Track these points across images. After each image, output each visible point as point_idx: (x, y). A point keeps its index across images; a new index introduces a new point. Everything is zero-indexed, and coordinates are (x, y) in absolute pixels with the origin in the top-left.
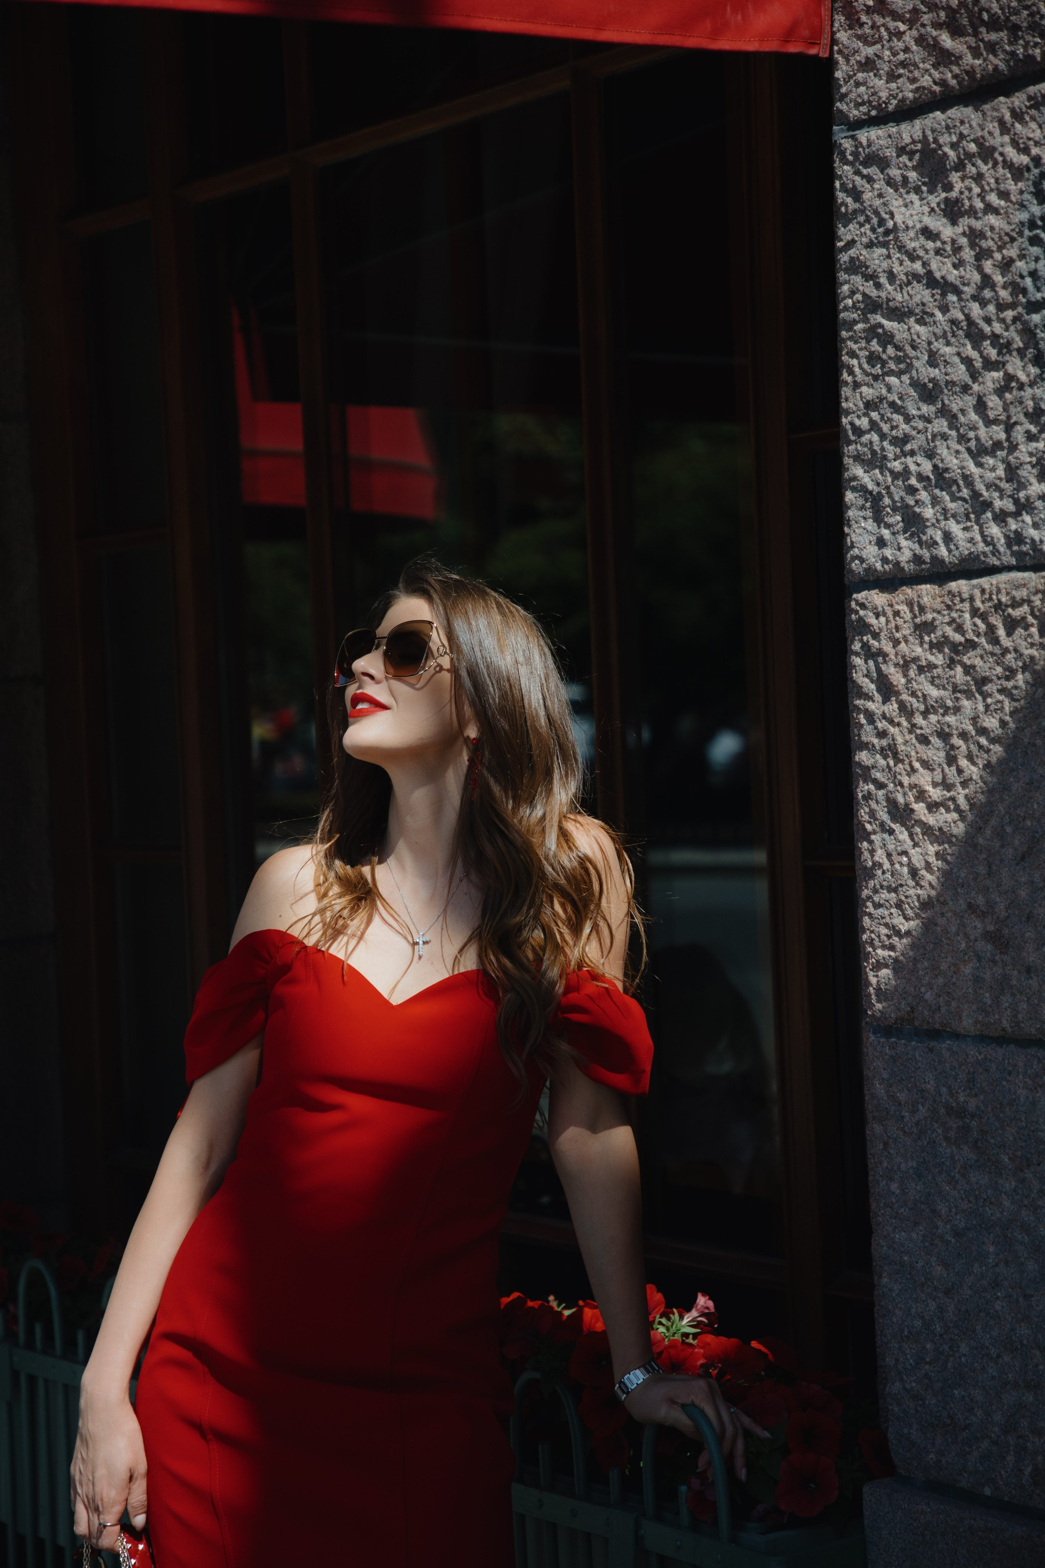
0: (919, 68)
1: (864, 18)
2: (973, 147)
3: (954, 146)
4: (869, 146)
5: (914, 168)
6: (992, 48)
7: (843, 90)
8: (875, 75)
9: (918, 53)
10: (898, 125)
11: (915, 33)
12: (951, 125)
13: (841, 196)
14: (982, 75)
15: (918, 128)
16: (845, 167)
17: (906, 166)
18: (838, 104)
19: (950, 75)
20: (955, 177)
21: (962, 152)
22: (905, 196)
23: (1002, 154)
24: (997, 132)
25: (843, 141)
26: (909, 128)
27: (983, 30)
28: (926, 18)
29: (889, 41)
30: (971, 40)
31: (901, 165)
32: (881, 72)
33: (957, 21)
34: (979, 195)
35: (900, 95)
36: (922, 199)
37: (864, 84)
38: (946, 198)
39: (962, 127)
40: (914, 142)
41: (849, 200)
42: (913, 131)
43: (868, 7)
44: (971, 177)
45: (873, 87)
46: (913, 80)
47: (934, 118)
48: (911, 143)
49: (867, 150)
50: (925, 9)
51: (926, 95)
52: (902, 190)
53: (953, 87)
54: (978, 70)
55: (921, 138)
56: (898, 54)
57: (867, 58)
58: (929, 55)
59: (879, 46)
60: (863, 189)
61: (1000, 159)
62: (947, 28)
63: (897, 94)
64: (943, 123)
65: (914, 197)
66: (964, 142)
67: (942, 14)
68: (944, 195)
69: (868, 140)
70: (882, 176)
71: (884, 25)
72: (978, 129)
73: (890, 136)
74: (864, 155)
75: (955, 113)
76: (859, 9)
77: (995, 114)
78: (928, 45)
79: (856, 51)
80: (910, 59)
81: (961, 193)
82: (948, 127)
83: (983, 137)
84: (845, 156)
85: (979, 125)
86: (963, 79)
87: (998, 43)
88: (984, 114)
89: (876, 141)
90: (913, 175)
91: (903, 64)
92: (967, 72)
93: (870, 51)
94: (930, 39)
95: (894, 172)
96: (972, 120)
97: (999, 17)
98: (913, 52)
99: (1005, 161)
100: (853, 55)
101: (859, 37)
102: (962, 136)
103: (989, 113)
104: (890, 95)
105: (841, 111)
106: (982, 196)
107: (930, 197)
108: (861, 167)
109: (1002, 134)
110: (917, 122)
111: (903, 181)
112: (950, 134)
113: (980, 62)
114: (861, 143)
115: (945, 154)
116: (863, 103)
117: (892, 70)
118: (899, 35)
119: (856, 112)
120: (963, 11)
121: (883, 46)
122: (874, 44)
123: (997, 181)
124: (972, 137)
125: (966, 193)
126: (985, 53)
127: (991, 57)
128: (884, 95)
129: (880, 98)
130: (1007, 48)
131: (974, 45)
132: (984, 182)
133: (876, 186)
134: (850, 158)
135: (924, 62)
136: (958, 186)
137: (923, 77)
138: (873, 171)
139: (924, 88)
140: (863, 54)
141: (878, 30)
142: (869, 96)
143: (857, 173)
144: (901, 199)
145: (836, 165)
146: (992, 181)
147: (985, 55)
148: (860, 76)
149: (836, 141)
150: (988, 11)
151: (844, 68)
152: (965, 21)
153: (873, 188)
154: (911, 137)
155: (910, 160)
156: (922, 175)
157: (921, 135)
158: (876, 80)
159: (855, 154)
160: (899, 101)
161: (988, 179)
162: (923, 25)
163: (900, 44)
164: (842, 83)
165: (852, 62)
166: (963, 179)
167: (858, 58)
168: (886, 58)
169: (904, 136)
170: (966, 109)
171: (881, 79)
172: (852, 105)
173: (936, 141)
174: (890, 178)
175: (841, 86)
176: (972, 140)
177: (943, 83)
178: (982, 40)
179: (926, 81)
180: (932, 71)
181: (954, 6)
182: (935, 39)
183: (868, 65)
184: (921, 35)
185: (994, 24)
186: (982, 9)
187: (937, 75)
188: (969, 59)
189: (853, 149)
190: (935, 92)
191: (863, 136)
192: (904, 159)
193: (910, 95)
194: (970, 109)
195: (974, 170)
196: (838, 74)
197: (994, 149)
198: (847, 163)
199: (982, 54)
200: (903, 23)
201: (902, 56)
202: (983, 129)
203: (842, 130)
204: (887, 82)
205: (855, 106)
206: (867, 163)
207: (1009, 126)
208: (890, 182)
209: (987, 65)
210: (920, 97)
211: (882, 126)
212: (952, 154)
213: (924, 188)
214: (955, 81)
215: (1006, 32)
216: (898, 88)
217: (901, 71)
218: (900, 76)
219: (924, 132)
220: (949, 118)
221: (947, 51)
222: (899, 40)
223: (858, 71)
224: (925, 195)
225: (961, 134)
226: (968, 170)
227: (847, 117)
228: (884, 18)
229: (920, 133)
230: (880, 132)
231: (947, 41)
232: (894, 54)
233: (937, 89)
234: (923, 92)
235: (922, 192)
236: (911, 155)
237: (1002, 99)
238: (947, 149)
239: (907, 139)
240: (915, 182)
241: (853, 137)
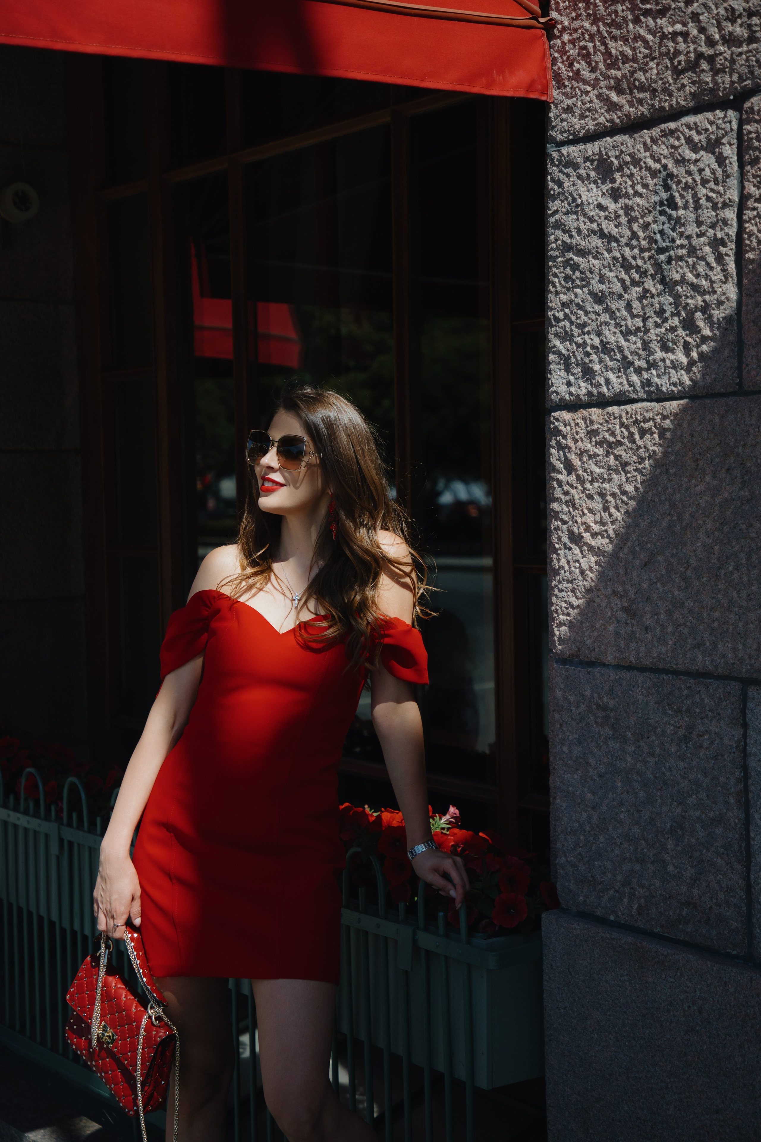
0: (598, 112)
1: (566, 83)
2: (628, 158)
3: (617, 157)
4: (568, 156)
5: (594, 169)
6: (641, 102)
7: (554, 124)
8: (572, 116)
9: (597, 103)
10: (585, 145)
11: (596, 92)
12: (616, 145)
13: (551, 184)
14: (635, 117)
15: (596, 146)
16: (554, 168)
17: (589, 168)
18: (550, 132)
19: (616, 117)
20: (617, 175)
21: (622, 161)
22: (588, 185)
23: (645, 163)
24: (642, 150)
25: (553, 153)
26: (591, 146)
27: (636, 91)
28: (603, 84)
29: (581, 96)
30: (629, 97)
31: (586, 168)
32: (576, 114)
33: (621, 86)
34: (631, 186)
35: (587, 128)
36: (597, 187)
37: (566, 120)
38: (612, 187)
39: (622, 147)
40: (594, 154)
41: (556, 187)
42: (593, 148)
43: (569, 77)
44: (627, 175)
45: (571, 122)
46: (595, 119)
47: (606, 141)
48: (592, 155)
49: (566, 159)
50: (602, 79)
51: (602, 128)
52: (586, 182)
53: (617, 124)
54: (632, 114)
55: (598, 152)
56: (586, 104)
57: (568, 106)
58: (604, 105)
59: (575, 99)
60: (564, 181)
61: (644, 165)
62: (615, 89)
63: (585, 127)
64: (611, 144)
65: (593, 186)
66: (623, 155)
67: (612, 82)
68: (610, 185)
69: (567, 153)
70: (575, 174)
71: (578, 87)
72: (631, 148)
73: (580, 151)
74: (565, 161)
75: (618, 138)
76: (564, 78)
77: (641, 140)
78: (604, 99)
79: (562, 102)
80: (593, 107)
81: (621, 184)
82: (614, 146)
83: (634, 153)
84: (554, 162)
85: (632, 146)
86: (624, 119)
87: (644, 99)
88: (635, 139)
89: (572, 153)
90: (593, 174)
91: (589, 110)
92: (626, 115)
93: (570, 102)
94: (605, 96)
95: (582, 172)
96: (628, 142)
97: (645, 84)
98: (594, 103)
99: (646, 167)
100: (560, 104)
101: (563, 94)
102: (622, 152)
103: (638, 139)
104: (581, 127)
105: (552, 136)
106: (632, 187)
107: (602, 187)
108: (563, 168)
109: (645, 151)
110: (596, 143)
111: (587, 177)
112: (615, 150)
113: (634, 109)
114: (563, 154)
115: (612, 162)
116: (565, 132)
117: (582, 113)
118: (587, 93)
119: (561, 137)
120: (624, 80)
121: (577, 99)
122: (572, 98)
123: (642, 178)
124: (628, 152)
125: (624, 184)
126: (636, 104)
127: (640, 107)
128: (577, 127)
129: (575, 129)
130: (649, 102)
131: (630, 100)
132: (634, 179)
133: (571, 179)
134: (557, 163)
135: (601, 109)
136: (619, 180)
137: (600, 117)
138: (570, 170)
139: (600, 123)
140: (566, 104)
141: (575, 90)
142: (569, 128)
143: (561, 171)
144: (585, 187)
145: (549, 166)
146: (639, 178)
147: (636, 106)
148: (564, 116)
149: (548, 153)
150: (639, 81)
151: (555, 111)
152: (625, 86)
153: (570, 181)
154: (592, 151)
155: (592, 165)
156: (598, 173)
157: (598, 150)
158: (573, 119)
159: (560, 161)
160: (586, 131)
161: (636, 177)
162: (601, 88)
163: (587, 98)
164: (553, 120)
165: (559, 108)
166: (622, 176)
167: (563, 106)
168: (579, 106)
169: (588, 151)
170: (625, 136)
171: (576, 118)
172: (558, 132)
173: (607, 154)
174: (580, 175)
175: (552, 121)
176: (627, 154)
177: (611, 121)
178: (635, 97)
179: (602, 120)
180: (606, 114)
181: (619, 77)
182: (607, 96)
183: (569, 110)
184: (600, 93)
185: (642, 88)
186: (635, 80)
187: (608, 117)
188: (627, 108)
189: (559, 157)
190: (607, 126)
191: (564, 150)
192: (588, 164)
193: (593, 128)
194: (627, 136)
195: (628, 171)
196: (551, 115)
197: (640, 160)
198: (555, 165)
199: (634, 105)
200: (589, 86)
201: (588, 105)
202: (634, 148)
203: (552, 147)
204: (579, 120)
205: (560, 133)
206: (566, 166)
207: (649, 146)
208: (579, 177)
209: (637, 111)
210: (598, 129)
211: (576, 145)
212: (616, 162)
213: (599, 181)
214: (618, 120)
215: (649, 93)
216: (585, 123)
217: (588, 114)
218: (587, 116)
219: (600, 149)
220: (615, 141)
221: (615, 103)
222: (587, 96)
223: (563, 113)
224: (599, 185)
225: (621, 150)
226: (625, 171)
227: (555, 139)
228: (578, 83)
229: (597, 150)
230: (574, 148)
231: (614, 97)
232: (584, 104)
233: (608, 124)
234: (600, 126)
235: (598, 183)
236: (592, 162)
237: (645, 131)
238: (613, 159)
239: (590, 153)
240: (594, 177)
241: (559, 151)
